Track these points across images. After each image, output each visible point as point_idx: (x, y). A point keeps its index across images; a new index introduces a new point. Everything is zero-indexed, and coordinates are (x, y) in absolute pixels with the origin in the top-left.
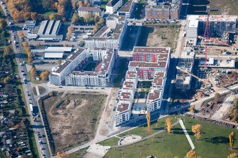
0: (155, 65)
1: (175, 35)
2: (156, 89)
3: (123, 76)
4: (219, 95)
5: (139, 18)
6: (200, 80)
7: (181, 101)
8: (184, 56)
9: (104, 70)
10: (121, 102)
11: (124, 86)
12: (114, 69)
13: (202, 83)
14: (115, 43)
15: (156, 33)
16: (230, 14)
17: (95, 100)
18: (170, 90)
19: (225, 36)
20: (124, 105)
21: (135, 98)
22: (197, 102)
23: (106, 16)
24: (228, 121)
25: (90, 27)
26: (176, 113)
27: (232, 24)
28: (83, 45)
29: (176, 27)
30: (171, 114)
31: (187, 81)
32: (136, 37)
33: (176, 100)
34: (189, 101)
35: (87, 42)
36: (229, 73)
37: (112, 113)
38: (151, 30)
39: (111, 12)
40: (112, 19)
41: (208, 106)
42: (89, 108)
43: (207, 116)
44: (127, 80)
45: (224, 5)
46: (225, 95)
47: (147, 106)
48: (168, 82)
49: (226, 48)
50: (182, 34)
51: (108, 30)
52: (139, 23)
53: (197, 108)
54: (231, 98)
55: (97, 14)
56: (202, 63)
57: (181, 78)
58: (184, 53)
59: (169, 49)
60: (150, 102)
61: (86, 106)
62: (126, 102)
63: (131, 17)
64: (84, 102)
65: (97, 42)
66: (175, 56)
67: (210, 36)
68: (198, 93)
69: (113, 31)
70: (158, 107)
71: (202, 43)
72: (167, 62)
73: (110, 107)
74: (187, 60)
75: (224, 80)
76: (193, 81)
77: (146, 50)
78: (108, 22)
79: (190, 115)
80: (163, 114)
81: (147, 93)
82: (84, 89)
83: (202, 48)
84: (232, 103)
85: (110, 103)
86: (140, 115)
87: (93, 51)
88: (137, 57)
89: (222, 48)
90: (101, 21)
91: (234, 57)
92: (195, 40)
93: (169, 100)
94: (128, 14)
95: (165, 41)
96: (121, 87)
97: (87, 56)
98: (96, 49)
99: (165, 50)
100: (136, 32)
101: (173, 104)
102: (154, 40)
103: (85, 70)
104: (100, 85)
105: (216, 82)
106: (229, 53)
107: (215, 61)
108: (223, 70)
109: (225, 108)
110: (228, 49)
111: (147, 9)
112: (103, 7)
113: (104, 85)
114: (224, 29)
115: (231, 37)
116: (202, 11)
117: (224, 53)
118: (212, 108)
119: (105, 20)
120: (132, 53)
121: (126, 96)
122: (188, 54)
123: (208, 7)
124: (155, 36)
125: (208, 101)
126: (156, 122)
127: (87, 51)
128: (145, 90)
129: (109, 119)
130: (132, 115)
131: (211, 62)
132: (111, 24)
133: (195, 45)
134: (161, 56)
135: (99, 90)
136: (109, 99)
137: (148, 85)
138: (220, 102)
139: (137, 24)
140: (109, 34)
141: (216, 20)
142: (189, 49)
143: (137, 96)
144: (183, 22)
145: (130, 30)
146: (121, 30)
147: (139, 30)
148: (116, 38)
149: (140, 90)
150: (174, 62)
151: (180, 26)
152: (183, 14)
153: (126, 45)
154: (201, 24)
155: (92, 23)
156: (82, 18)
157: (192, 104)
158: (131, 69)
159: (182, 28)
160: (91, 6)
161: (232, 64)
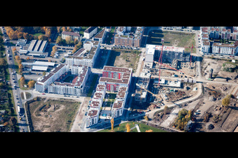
0: (120, 82)
1: (137, 59)
2: (120, 100)
3: (94, 89)
4: (167, 108)
5: (109, 44)
6: (154, 95)
7: (138, 111)
8: (143, 76)
9: (80, 82)
10: (91, 109)
11: (95, 96)
12: (87, 82)
13: (155, 97)
14: (90, 62)
15: (122, 57)
16: (179, 46)
17: (71, 106)
18: (130, 102)
19: (174, 63)
20: (94, 111)
21: (102, 106)
22: (150, 112)
23: (83, 40)
24: (173, 128)
25: (70, 48)
26: (134, 120)
27: (180, 54)
28: (64, 61)
29: (138, 53)
30: (130, 120)
31: (144, 95)
32: (106, 58)
33: (134, 110)
34: (145, 111)
35: (67, 59)
36: (176, 91)
37: (84, 117)
38: (118, 54)
39: (88, 38)
40: (88, 43)
41: (159, 115)
42: (66, 112)
43: (158, 124)
44: (97, 92)
45: (175, 39)
46: (172, 108)
47: (112, 113)
48: (129, 95)
49: (174, 72)
50: (142, 59)
51: (85, 52)
52: (109, 48)
53: (150, 117)
54: (176, 111)
55: (76, 38)
56: (156, 82)
57: (140, 93)
58: (142, 73)
59: (131, 69)
60: (114, 110)
61: (63, 110)
62: (95, 109)
63: (103, 43)
64: (62, 107)
65: (75, 60)
66: (136, 75)
67: (163, 62)
68: (152, 106)
69: (88, 52)
70: (121, 115)
71: (157, 66)
72: (129, 79)
73: (83, 112)
74: (145, 79)
75: (172, 96)
76: (148, 95)
77: (113, 69)
78: (85, 45)
79: (145, 122)
80: (124, 120)
81: (113, 103)
82: (62, 97)
83: (157, 71)
84: (177, 114)
85: (83, 109)
86: (106, 120)
87: (71, 67)
88: (106, 74)
89: (172, 72)
90: (79, 44)
91: (181, 79)
92: (152, 64)
93: (129, 109)
94: (101, 40)
95: (128, 63)
96: (92, 97)
97: (67, 71)
98: (74, 65)
99: (128, 70)
100: (107, 54)
101: (132, 113)
102: (120, 61)
103: (65, 81)
104: (76, 94)
105: (165, 98)
106: (176, 76)
107: (166, 81)
108: (171, 89)
109: (171, 118)
110: (176, 73)
111: (116, 38)
112: (81, 33)
113: (79, 94)
114: (174, 57)
115: (179, 63)
116: (158, 42)
117: (173, 76)
118: (162, 117)
119: (83, 43)
120: (102, 70)
121: (96, 104)
122: (146, 74)
123: (162, 39)
124: (121, 59)
125: (159, 112)
126: (118, 126)
127: (67, 67)
128: (111, 100)
129: (81, 122)
130: (99, 119)
131: (163, 82)
132: (88, 47)
133: (151, 67)
134: (125, 75)
135: (75, 98)
136: (82, 106)
137: (113, 96)
138: (168, 113)
139: (108, 48)
140: (85, 55)
141: (168, 50)
142: (146, 70)
143: (104, 104)
144: (143, 50)
145: (102, 53)
146: (95, 52)
147: (109, 53)
148: (91, 58)
149: (107, 100)
150: (135, 80)
151: (141, 52)
152: (143, 44)
153: (98, 64)
154: (157, 52)
155: (72, 45)
156: (64, 40)
157: (146, 113)
158: (101, 83)
159: (142, 54)
160: (72, 31)
161: (178, 84)
